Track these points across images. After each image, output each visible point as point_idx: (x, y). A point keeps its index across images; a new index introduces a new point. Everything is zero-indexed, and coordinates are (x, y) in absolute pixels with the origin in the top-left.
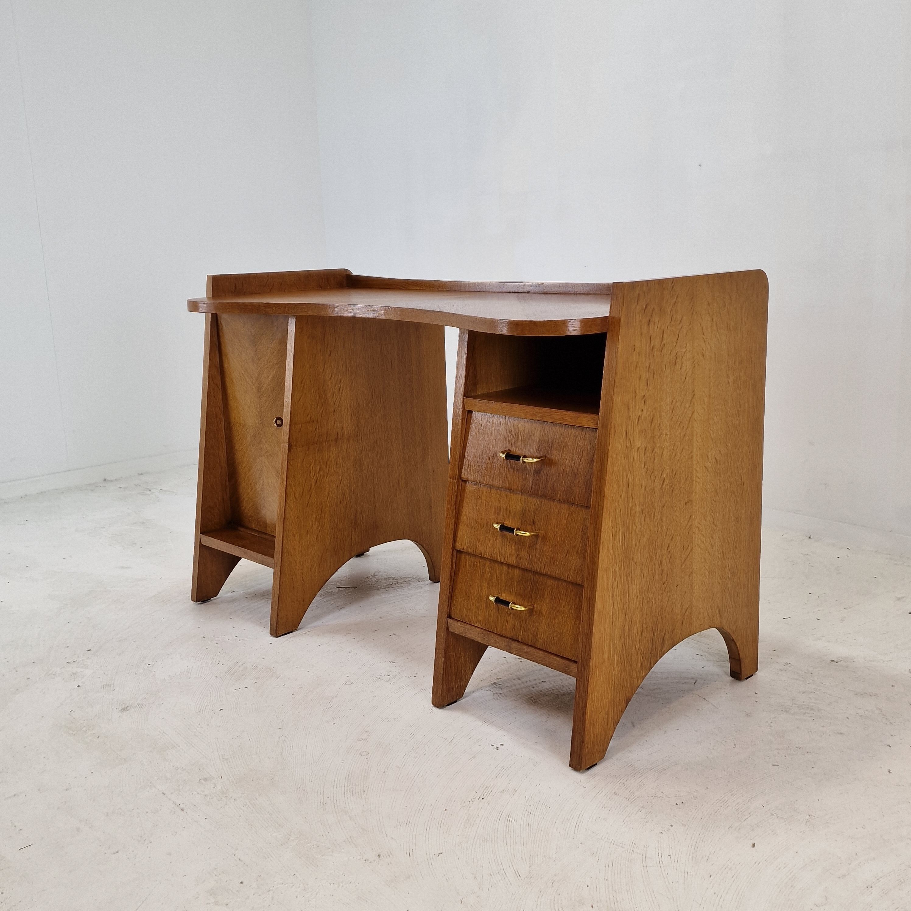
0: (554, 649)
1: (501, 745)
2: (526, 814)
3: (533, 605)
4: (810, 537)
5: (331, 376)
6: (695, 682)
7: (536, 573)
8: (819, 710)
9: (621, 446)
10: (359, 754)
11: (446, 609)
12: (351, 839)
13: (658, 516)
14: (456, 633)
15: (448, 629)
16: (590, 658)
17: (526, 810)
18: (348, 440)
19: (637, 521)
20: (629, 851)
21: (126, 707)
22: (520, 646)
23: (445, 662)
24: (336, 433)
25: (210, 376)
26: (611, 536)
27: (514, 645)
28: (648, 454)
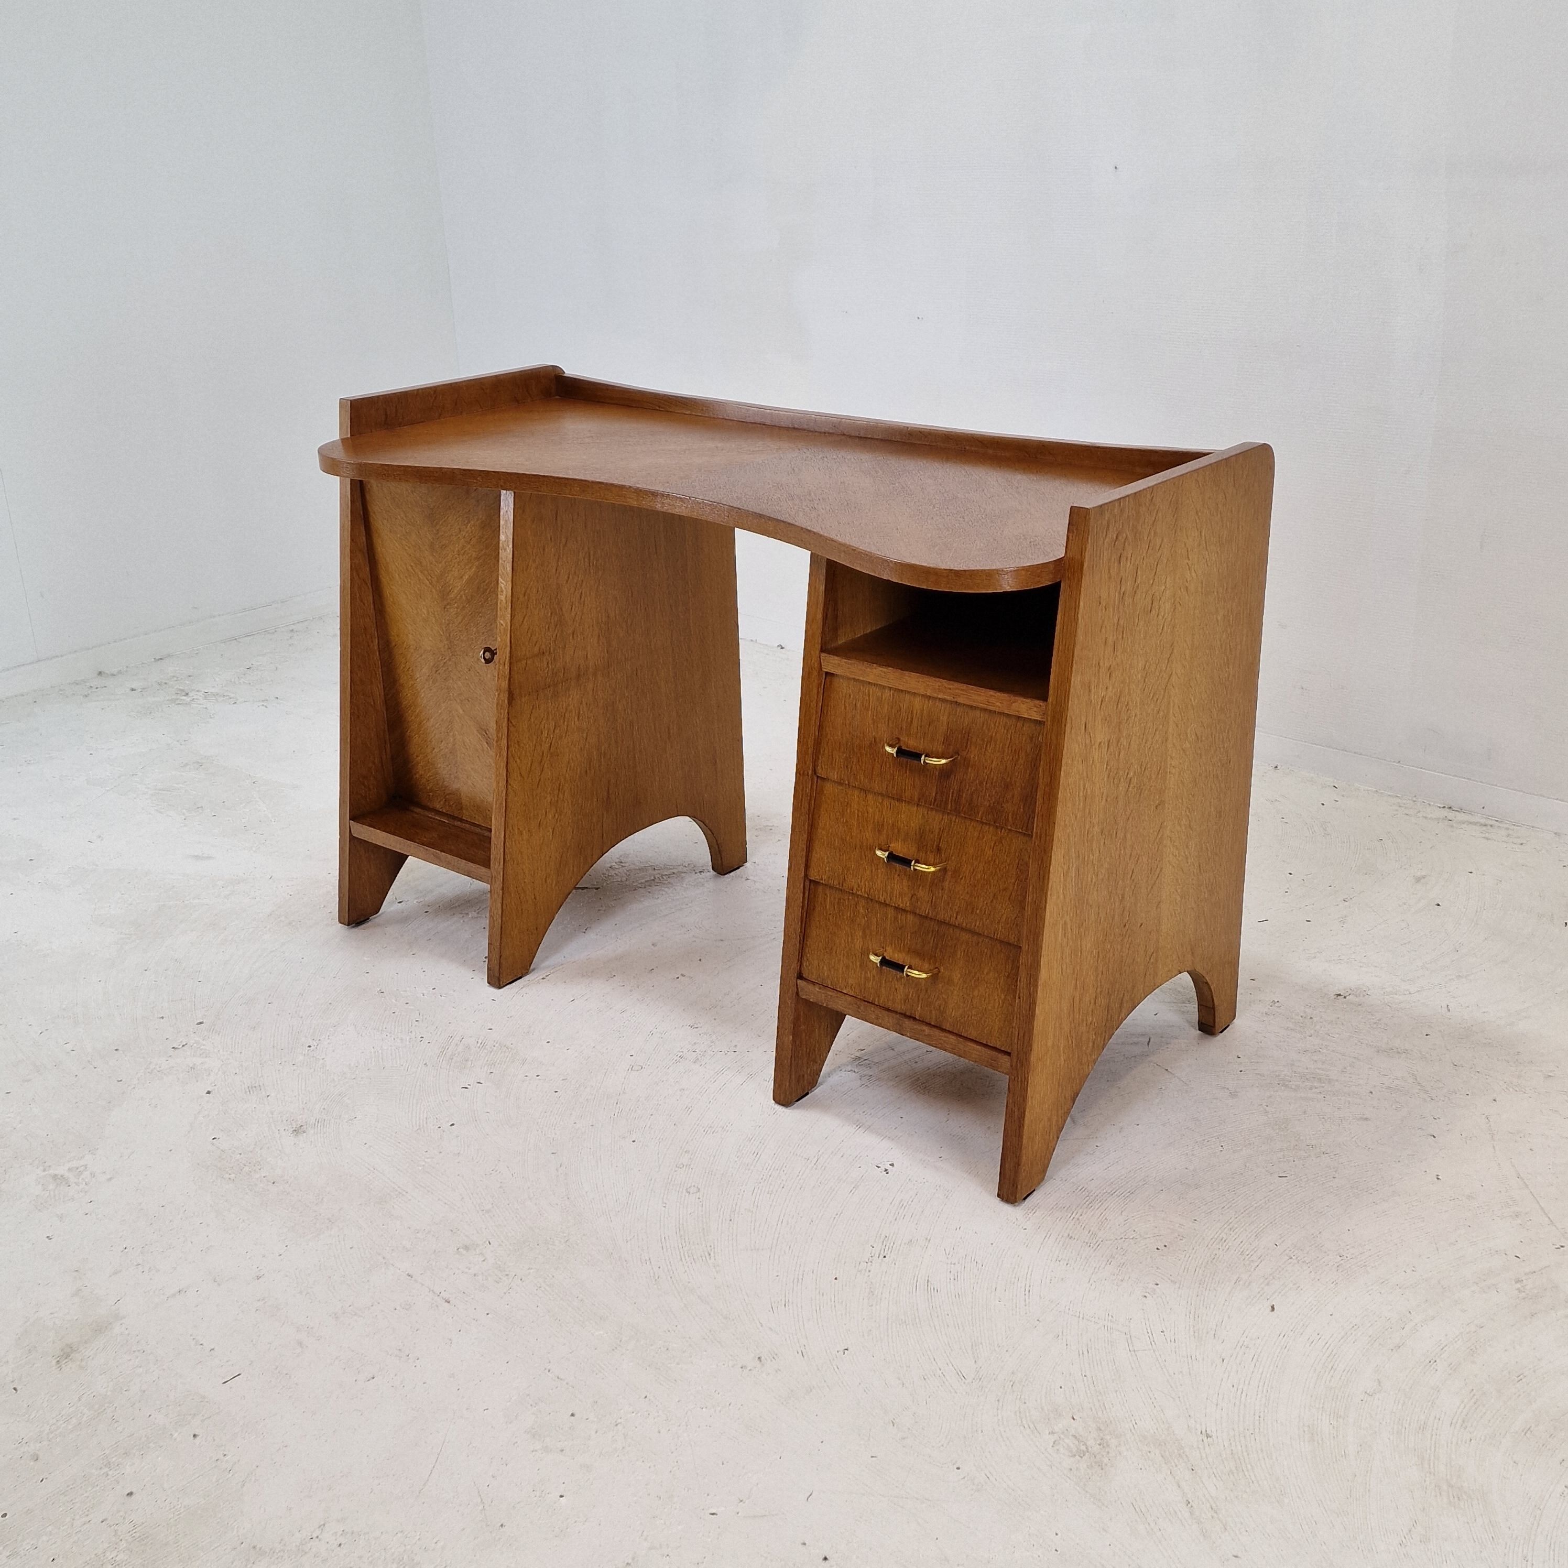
0: (973, 1034)
1: (890, 1165)
2: (952, 1278)
3: (937, 968)
4: (1276, 767)
5: (568, 578)
6: (1149, 1042)
7: (942, 923)
8: (1330, 1081)
9: (1079, 746)
10: (684, 1191)
11: (795, 965)
12: (712, 1334)
13: (1121, 835)
14: (811, 1000)
15: (797, 993)
16: (1031, 1050)
17: (950, 1272)
18: (595, 674)
19: (1094, 846)
20: (1106, 1328)
21: (299, 1126)
22: (917, 1026)
23: (794, 1041)
24: (577, 666)
25: (353, 566)
26: (1062, 875)
27: (907, 1023)
28: (1111, 749)
